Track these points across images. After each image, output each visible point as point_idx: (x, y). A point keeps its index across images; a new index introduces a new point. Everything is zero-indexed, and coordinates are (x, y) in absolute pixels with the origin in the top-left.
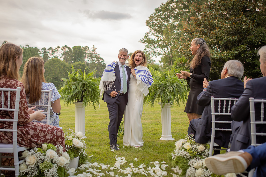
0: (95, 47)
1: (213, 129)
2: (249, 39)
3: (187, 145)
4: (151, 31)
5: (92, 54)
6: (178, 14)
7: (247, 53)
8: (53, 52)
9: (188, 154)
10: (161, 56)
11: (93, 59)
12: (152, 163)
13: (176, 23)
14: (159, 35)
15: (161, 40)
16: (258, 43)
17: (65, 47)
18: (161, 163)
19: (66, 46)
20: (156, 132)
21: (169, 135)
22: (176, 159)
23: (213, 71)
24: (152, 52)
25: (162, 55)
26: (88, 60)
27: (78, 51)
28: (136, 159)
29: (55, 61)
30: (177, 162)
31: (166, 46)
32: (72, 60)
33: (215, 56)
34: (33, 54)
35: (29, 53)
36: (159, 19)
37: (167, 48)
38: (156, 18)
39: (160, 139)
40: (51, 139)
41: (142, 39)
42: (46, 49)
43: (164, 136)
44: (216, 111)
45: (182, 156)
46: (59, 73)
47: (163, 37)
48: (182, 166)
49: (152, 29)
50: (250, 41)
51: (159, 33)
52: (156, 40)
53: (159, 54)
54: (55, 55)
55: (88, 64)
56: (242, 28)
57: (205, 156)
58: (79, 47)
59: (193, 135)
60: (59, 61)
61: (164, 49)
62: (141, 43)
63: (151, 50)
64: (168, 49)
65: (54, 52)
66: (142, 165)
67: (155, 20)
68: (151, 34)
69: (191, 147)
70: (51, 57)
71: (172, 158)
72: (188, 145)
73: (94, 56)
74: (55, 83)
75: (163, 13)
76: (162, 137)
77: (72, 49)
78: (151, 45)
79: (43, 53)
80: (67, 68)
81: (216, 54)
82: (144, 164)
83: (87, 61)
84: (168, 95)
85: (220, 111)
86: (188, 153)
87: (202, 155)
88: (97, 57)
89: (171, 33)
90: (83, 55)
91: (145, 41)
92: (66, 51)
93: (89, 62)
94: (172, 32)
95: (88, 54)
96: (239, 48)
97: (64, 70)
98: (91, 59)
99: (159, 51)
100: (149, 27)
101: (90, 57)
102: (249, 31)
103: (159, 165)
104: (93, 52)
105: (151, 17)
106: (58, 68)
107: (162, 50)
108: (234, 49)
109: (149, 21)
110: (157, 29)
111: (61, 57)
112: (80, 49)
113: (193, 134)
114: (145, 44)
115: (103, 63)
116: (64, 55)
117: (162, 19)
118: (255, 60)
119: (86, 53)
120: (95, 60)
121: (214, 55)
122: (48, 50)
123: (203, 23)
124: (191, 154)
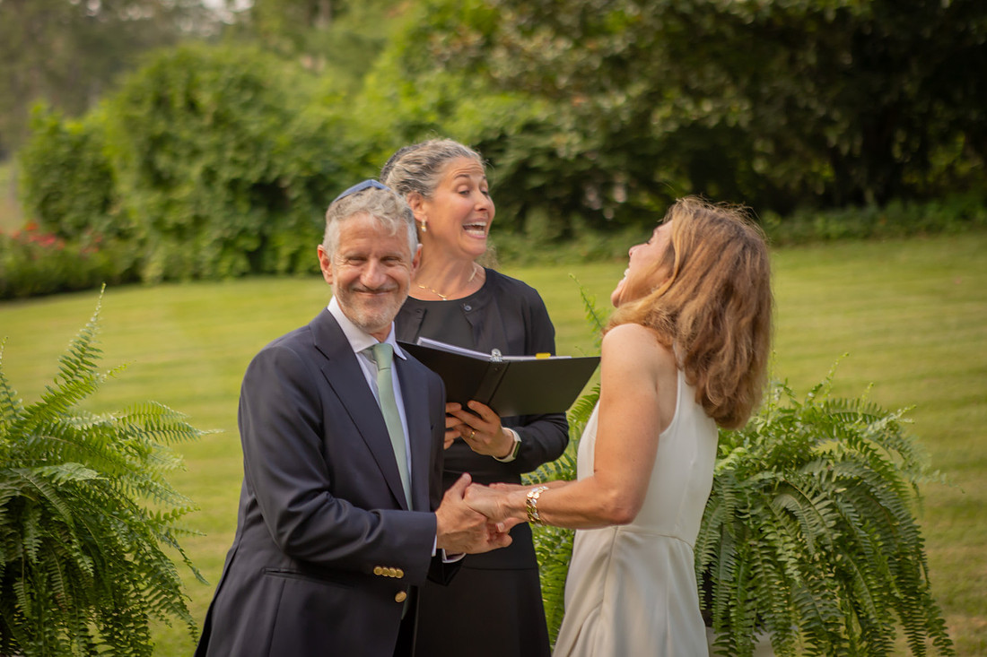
23: (708, 107)
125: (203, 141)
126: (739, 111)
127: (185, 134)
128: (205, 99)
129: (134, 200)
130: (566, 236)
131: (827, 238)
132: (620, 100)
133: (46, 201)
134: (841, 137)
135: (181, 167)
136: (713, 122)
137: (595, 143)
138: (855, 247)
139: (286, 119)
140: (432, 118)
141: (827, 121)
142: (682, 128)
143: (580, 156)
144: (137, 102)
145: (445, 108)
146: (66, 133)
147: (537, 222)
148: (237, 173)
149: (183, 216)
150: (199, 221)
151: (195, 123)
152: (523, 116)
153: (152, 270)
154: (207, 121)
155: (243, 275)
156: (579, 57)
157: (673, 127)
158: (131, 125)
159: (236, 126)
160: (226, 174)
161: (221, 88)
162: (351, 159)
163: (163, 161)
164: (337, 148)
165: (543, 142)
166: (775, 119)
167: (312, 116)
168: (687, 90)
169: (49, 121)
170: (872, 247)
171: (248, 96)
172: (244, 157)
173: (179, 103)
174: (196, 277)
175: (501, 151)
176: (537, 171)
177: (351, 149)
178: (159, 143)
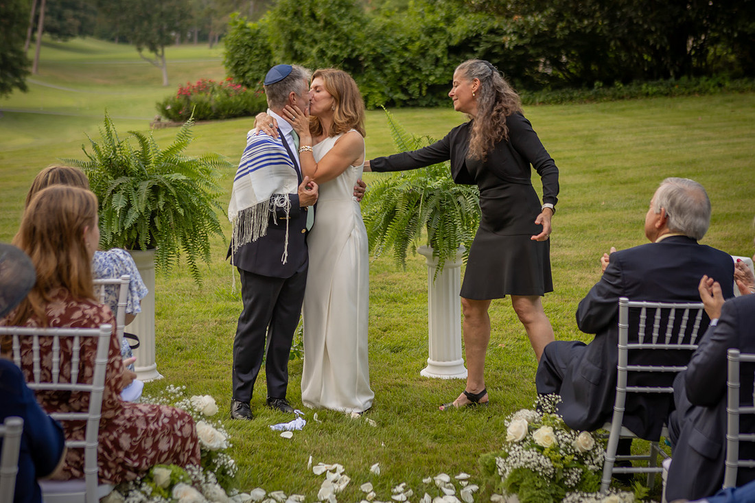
1: (622, 388)
3: (544, 436)
9: (548, 464)
12: (427, 480)
18: (457, 477)
20: (397, 336)
21: (455, 359)
22: (511, 477)
23: (586, 22)
28: (375, 468)
30: (513, 483)
39: (424, 373)
43: (436, 363)
44: (633, 337)
45: (528, 468)
48: (531, 497)
57: (594, 465)
59: (560, 400)
66: (400, 488)
69: (555, 441)
71: (499, 470)
72: (546, 434)
76: (431, 365)
82: (404, 484)
84: (459, 228)
85: (643, 338)
86: (548, 460)
87: (587, 462)
103: (451, 489)
113: (560, 397)
124: (555, 462)
125: (318, 36)
126: (602, 24)
127: (309, 31)
128: (319, 12)
131: (647, 95)
132: (539, 18)
133: (237, 65)
134: (655, 40)
135: (307, 49)
136: (588, 31)
137: (527, 41)
138: (660, 100)
139: (364, 24)
140: (442, 25)
141: (649, 32)
142: (571, 33)
143: (516, 47)
144: (285, 14)
145: (449, 20)
146: (248, 28)
148: (336, 53)
151: (315, 25)
152: (489, 25)
154: (321, 24)
157: (567, 32)
158: (282, 25)
159: (335, 27)
160: (330, 53)
161: (328, 6)
162: (398, 46)
163: (297, 45)
164: (391, 40)
165: (498, 39)
166: (622, 30)
167: (377, 22)
168: (576, 13)
169: (241, 22)
170: (668, 100)
171: (343, 11)
172: (339, 44)
173: (306, 14)
175: (478, 45)
176: (496, 56)
177: (398, 41)
178: (295, 35)
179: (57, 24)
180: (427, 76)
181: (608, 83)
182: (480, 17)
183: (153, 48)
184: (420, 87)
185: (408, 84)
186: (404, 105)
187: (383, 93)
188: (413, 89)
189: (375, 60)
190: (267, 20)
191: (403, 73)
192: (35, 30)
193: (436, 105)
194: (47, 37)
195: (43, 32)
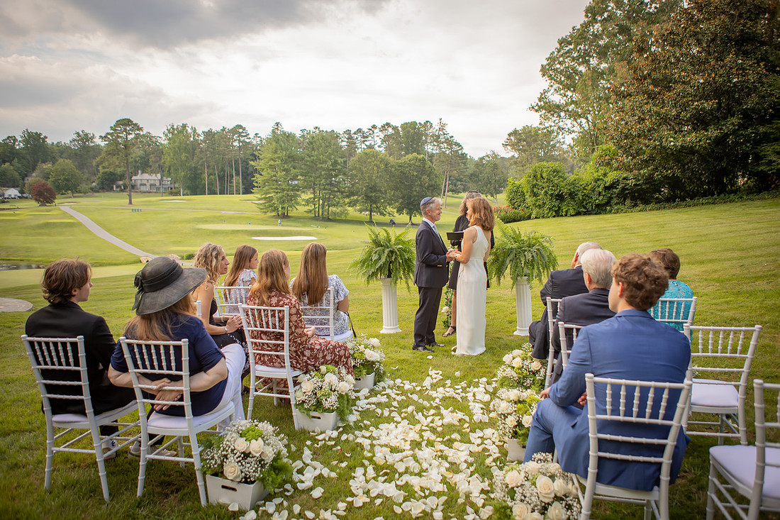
0: (443, 121)
2: (746, 104)
4: (552, 86)
5: (438, 137)
6: (606, 47)
7: (742, 134)
8: (364, 137)
10: (573, 135)
11: (442, 145)
13: (604, 66)
14: (569, 93)
15: (573, 102)
16: (766, 110)
17: (386, 127)
19: (388, 124)
23: (669, 171)
24: (556, 128)
25: (576, 134)
26: (432, 147)
27: (412, 131)
29: (370, 154)
31: (584, 115)
32: (402, 150)
33: (672, 144)
34: (327, 144)
35: (321, 144)
36: (566, 60)
37: (587, 118)
38: (561, 59)
40: (332, 360)
41: (534, 105)
42: (352, 132)
46: (377, 177)
47: (576, 97)
49: (553, 81)
50: (749, 109)
51: (569, 89)
52: (563, 102)
53: (570, 132)
54: (368, 143)
55: (432, 156)
56: (731, 82)
58: (415, 123)
60: (376, 155)
61: (581, 122)
62: (533, 112)
63: (553, 124)
64: (588, 120)
65: (367, 137)
67: (560, 63)
68: (552, 91)
70: (361, 148)
73: (443, 140)
74: (371, 196)
75: (576, 47)
77: (400, 129)
78: (553, 115)
79: (345, 140)
80: (392, 166)
81: (674, 138)
83: (430, 150)
88: (450, 142)
89: (593, 89)
90: (421, 138)
91: (540, 108)
92: (389, 133)
93: (434, 152)
94: (594, 86)
95: (431, 136)
96: (723, 125)
97: (385, 171)
98: (438, 145)
99: (569, 126)
100: (547, 79)
101: (435, 143)
102: (747, 87)
104: (441, 132)
105: (550, 58)
106: (375, 168)
107: (575, 123)
108: (713, 126)
109: (547, 67)
110: (564, 81)
111: (379, 146)
112: (416, 128)
114: (540, 113)
115: (460, 152)
116: (385, 141)
117: (573, 59)
118: (759, 147)
119: (426, 135)
120: (445, 148)
121: (671, 142)
122: (355, 133)
123: (649, 75)
125: (544, 185)
127: (540, 184)
128: (544, 175)
129: (530, 200)
130: (636, 205)
132: (646, 171)
133: (511, 200)
135: (540, 191)
136: (671, 175)
137: (641, 182)
139: (565, 179)
140: (601, 177)
141: (701, 174)
142: (663, 177)
144: (530, 177)
145: (605, 175)
146: (516, 184)
147: (628, 202)
148: (552, 192)
149: (541, 203)
150: (544, 204)
151: (543, 181)
152: (623, 176)
153: (533, 216)
154: (546, 180)
155: (554, 217)
156: (635, 161)
157: (661, 176)
158: (528, 182)
159: (552, 181)
160: (550, 192)
161: (549, 172)
162: (582, 188)
163: (535, 190)
164: (578, 185)
165: (627, 182)
166: (688, 174)
167: (571, 177)
168: (664, 168)
170: (712, 206)
171: (556, 174)
172: (554, 188)
173: (539, 176)
174: (543, 217)
175: (618, 185)
176: (627, 189)
177: (581, 185)
178: (534, 186)
179: (454, 188)
180: (595, 200)
181: (683, 199)
182: (619, 172)
183: (492, 196)
184: (592, 205)
185: (586, 204)
186: (585, 214)
187: (574, 209)
188: (589, 206)
189: (570, 194)
190: (523, 182)
191: (584, 200)
192: (444, 192)
193: (600, 213)
194: (450, 193)
195: (448, 192)
